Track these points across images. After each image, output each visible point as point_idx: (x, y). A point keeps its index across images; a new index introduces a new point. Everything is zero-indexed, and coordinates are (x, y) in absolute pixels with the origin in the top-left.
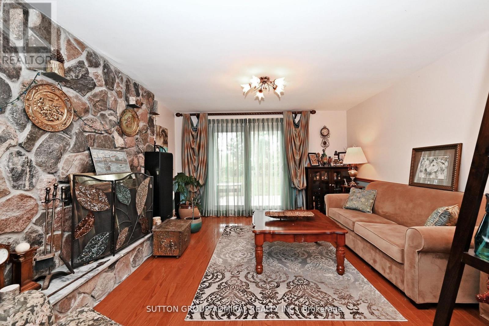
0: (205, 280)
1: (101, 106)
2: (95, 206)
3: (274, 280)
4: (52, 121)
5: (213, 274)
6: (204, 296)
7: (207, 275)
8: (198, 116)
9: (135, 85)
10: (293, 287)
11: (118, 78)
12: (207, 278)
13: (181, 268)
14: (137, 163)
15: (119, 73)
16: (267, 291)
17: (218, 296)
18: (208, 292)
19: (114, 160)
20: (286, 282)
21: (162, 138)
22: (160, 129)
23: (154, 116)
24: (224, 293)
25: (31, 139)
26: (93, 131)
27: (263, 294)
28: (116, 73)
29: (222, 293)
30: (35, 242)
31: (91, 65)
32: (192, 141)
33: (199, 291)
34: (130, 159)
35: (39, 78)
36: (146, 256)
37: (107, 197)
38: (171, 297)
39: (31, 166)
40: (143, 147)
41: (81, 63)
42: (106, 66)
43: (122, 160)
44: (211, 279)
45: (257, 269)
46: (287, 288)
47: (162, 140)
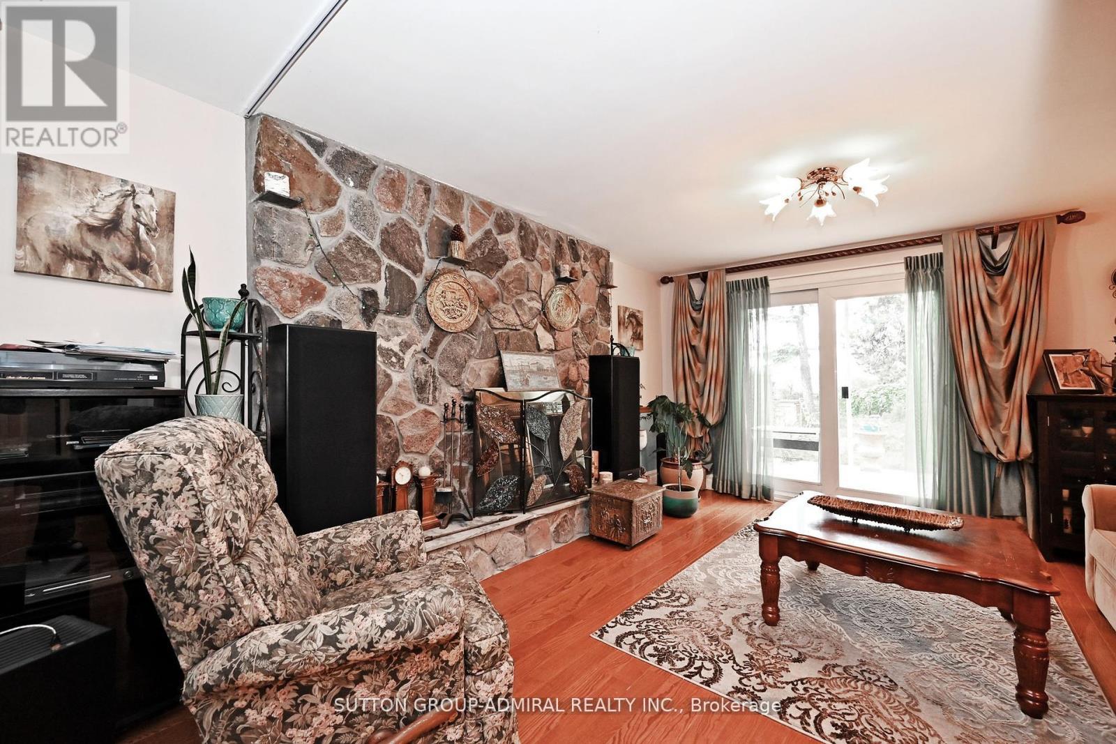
0: (654, 595)
1: (515, 288)
2: (499, 435)
3: (799, 647)
4: (455, 318)
5: (673, 593)
6: (637, 618)
7: (661, 591)
8: (704, 277)
9: (573, 244)
10: (837, 676)
11: (543, 238)
12: (659, 595)
13: (625, 565)
14: (576, 376)
15: (545, 230)
16: (764, 658)
17: (661, 627)
18: (647, 614)
19: (535, 369)
20: (826, 662)
21: (630, 328)
22: (625, 312)
23: (609, 290)
24: (674, 627)
25: (435, 343)
26: (505, 326)
27: (752, 658)
28: (539, 233)
29: (670, 625)
30: (438, 470)
31: (501, 232)
32: (692, 332)
33: (633, 607)
34: (563, 369)
35: (441, 267)
36: (579, 533)
37: (514, 424)
38: (590, 599)
39: (434, 376)
40: (586, 348)
41: (488, 233)
42: (524, 227)
43: (548, 371)
44: (664, 598)
45: (764, 613)
46: (819, 671)
47: (630, 333)
